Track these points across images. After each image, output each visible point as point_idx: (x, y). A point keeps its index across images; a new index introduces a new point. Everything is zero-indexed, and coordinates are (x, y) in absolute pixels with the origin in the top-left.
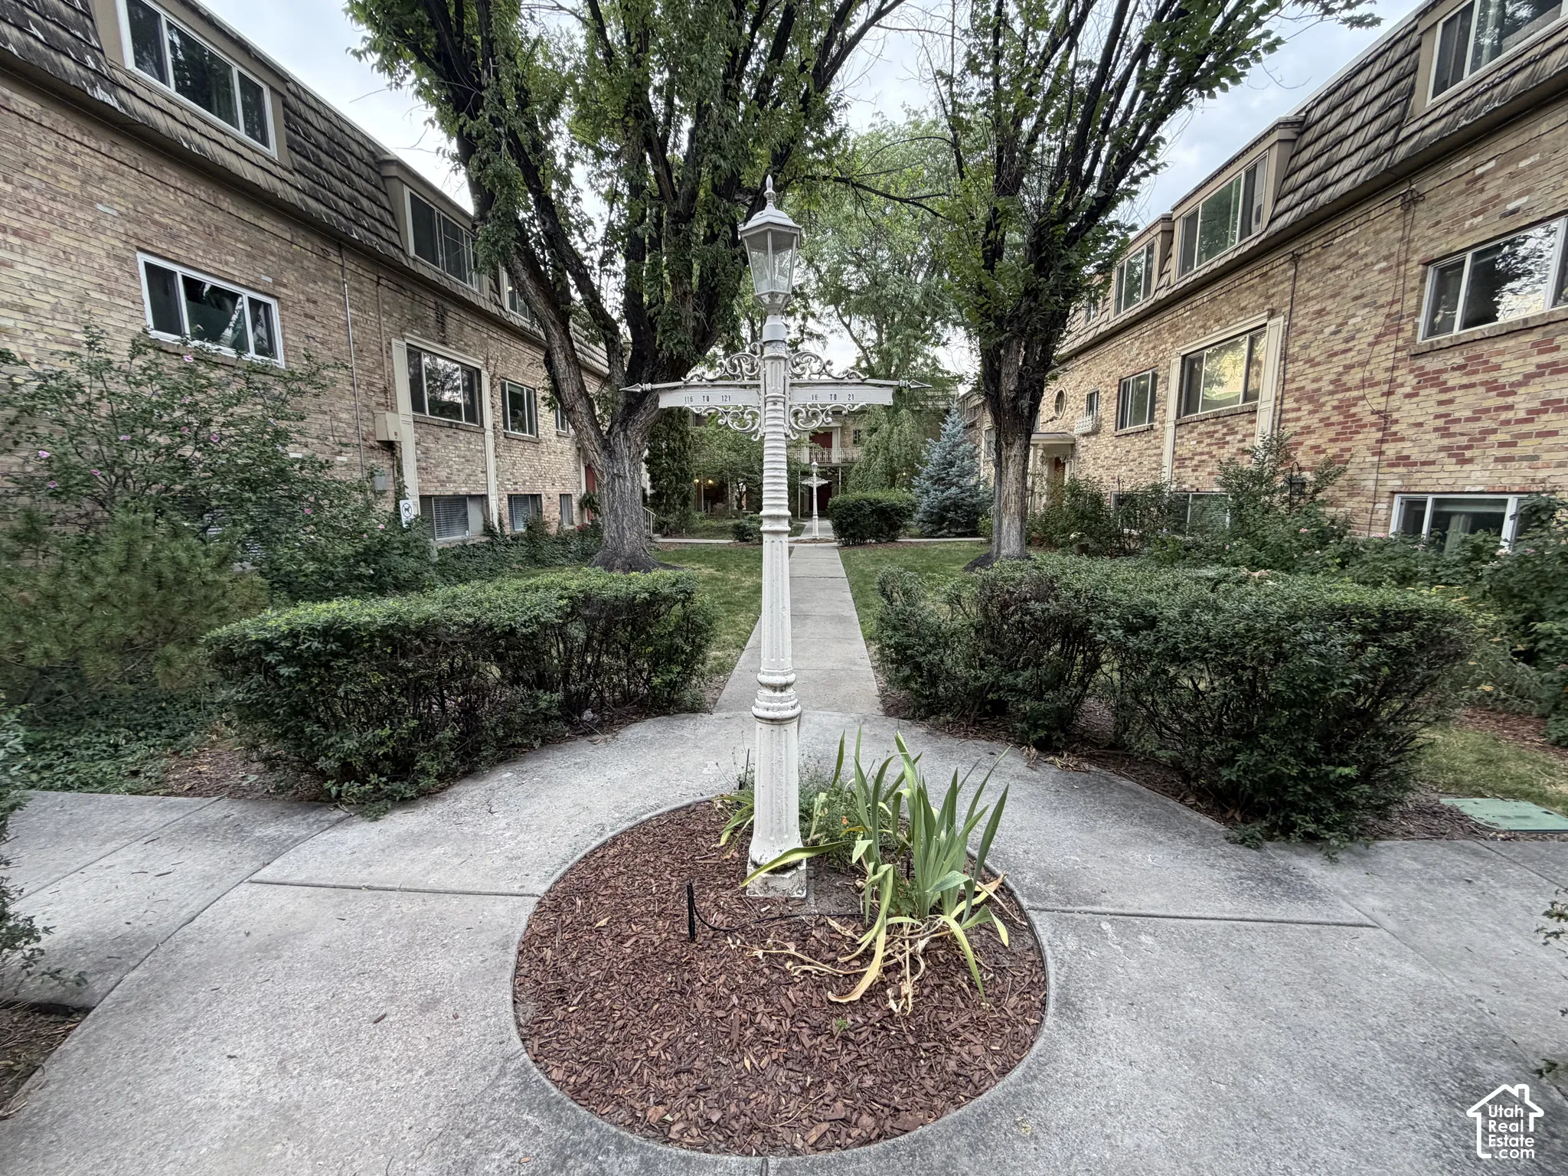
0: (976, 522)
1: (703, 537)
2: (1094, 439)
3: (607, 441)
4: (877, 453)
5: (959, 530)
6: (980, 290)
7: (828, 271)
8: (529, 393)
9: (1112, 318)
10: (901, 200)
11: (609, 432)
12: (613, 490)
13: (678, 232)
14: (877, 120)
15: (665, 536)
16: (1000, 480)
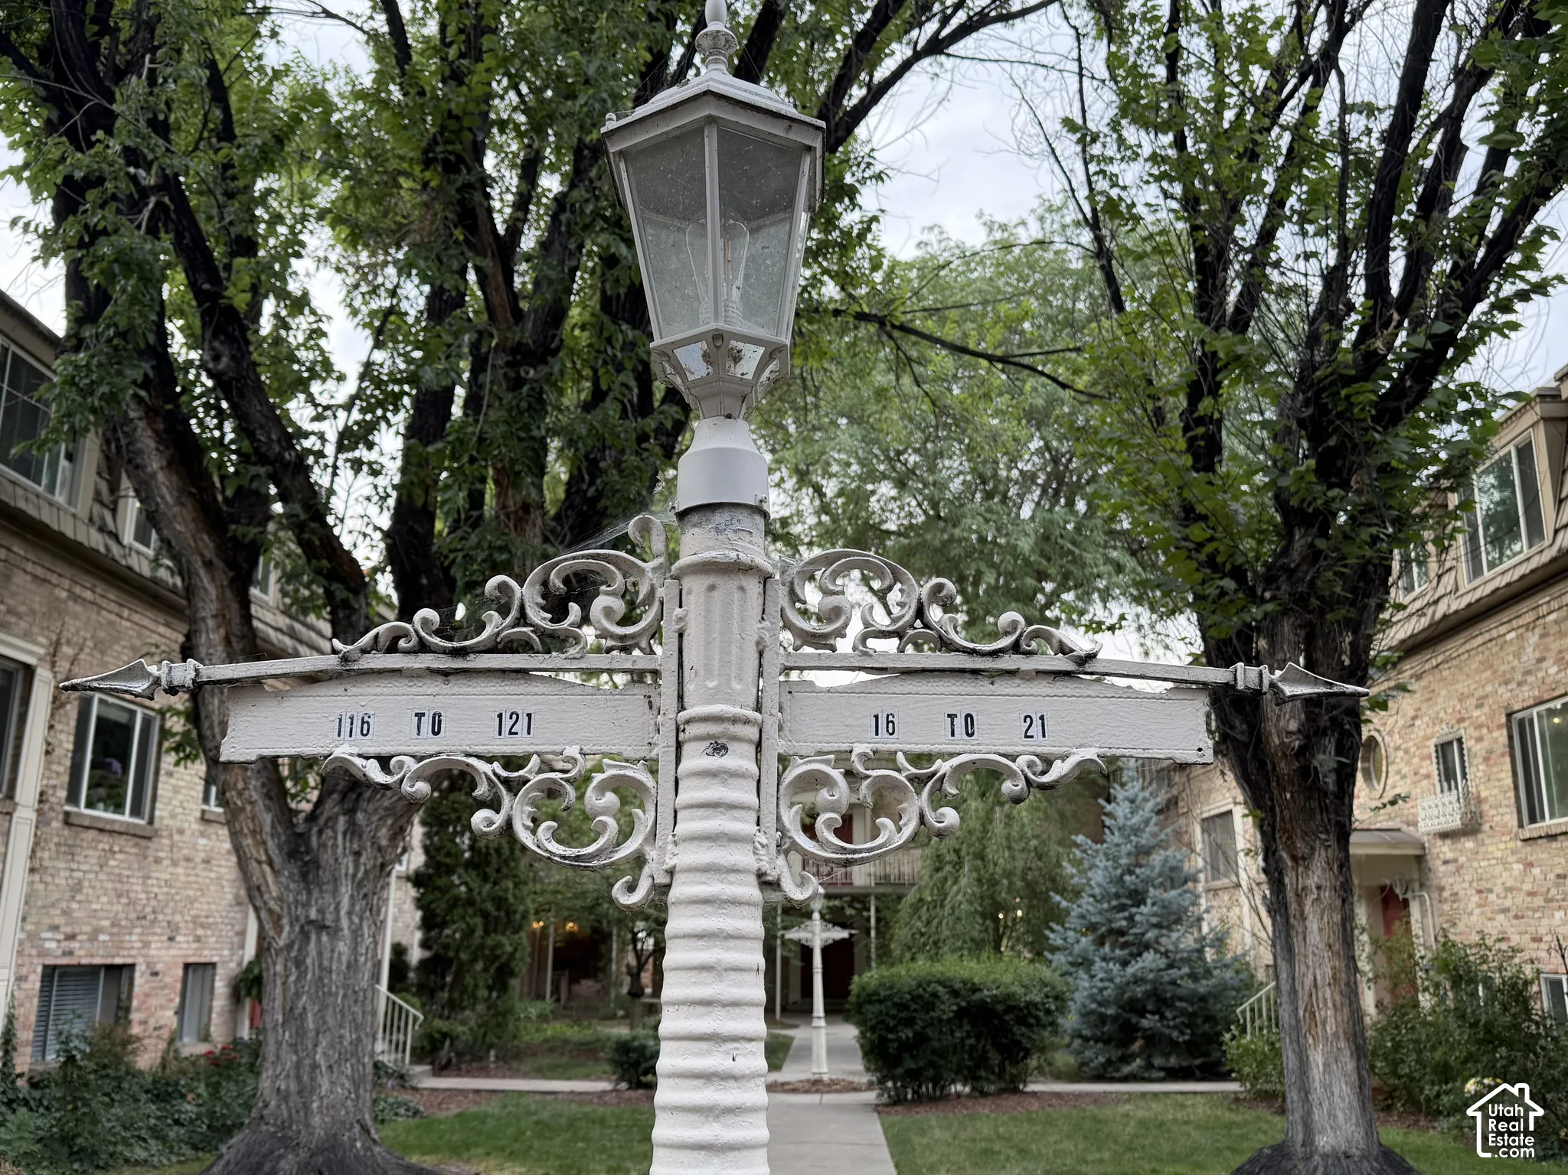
0: (1215, 1039)
1: (541, 1073)
2: (1469, 844)
3: (303, 837)
4: (958, 865)
5: (1173, 1061)
6: (1189, 514)
7: (841, 493)
8: (147, 723)
9: (1465, 585)
10: (991, 359)
11: (312, 817)
12: (299, 963)
13: (516, 384)
14: (932, 237)
15: (442, 1069)
16: (1290, 950)
